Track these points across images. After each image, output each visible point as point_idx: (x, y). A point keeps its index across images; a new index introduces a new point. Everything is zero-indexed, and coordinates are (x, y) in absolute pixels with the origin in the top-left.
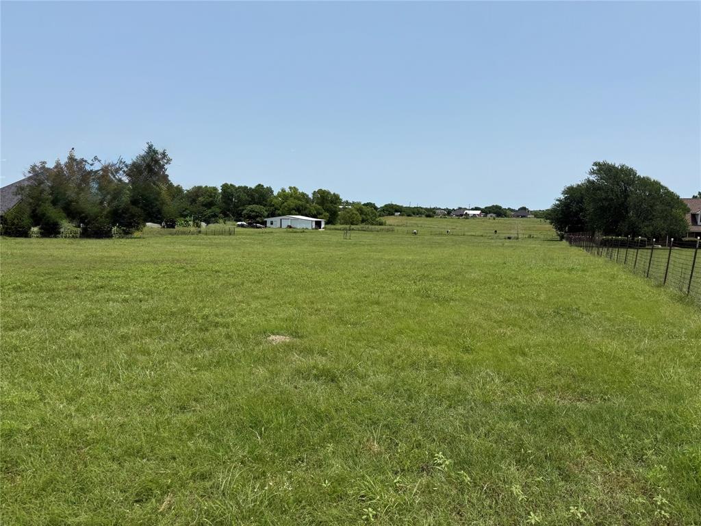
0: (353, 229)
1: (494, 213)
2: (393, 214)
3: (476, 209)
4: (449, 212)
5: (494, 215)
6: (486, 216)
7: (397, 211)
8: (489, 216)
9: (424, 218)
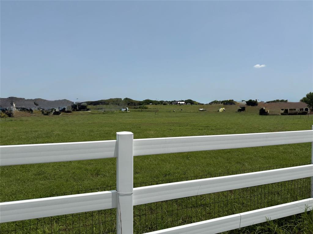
0: (143, 111)
1: (190, 103)
2: (149, 104)
3: (182, 101)
4: (171, 103)
5: (190, 104)
6: (186, 104)
7: (150, 103)
8: (188, 104)
9: (162, 105)
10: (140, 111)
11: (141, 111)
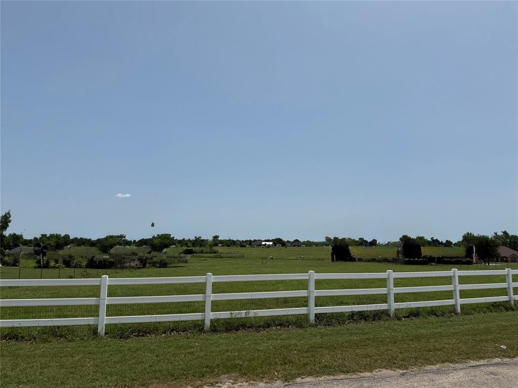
0: (222, 257)
1: (280, 243)
3: (268, 241)
8: (277, 245)
10: (218, 258)
11: (220, 257)
